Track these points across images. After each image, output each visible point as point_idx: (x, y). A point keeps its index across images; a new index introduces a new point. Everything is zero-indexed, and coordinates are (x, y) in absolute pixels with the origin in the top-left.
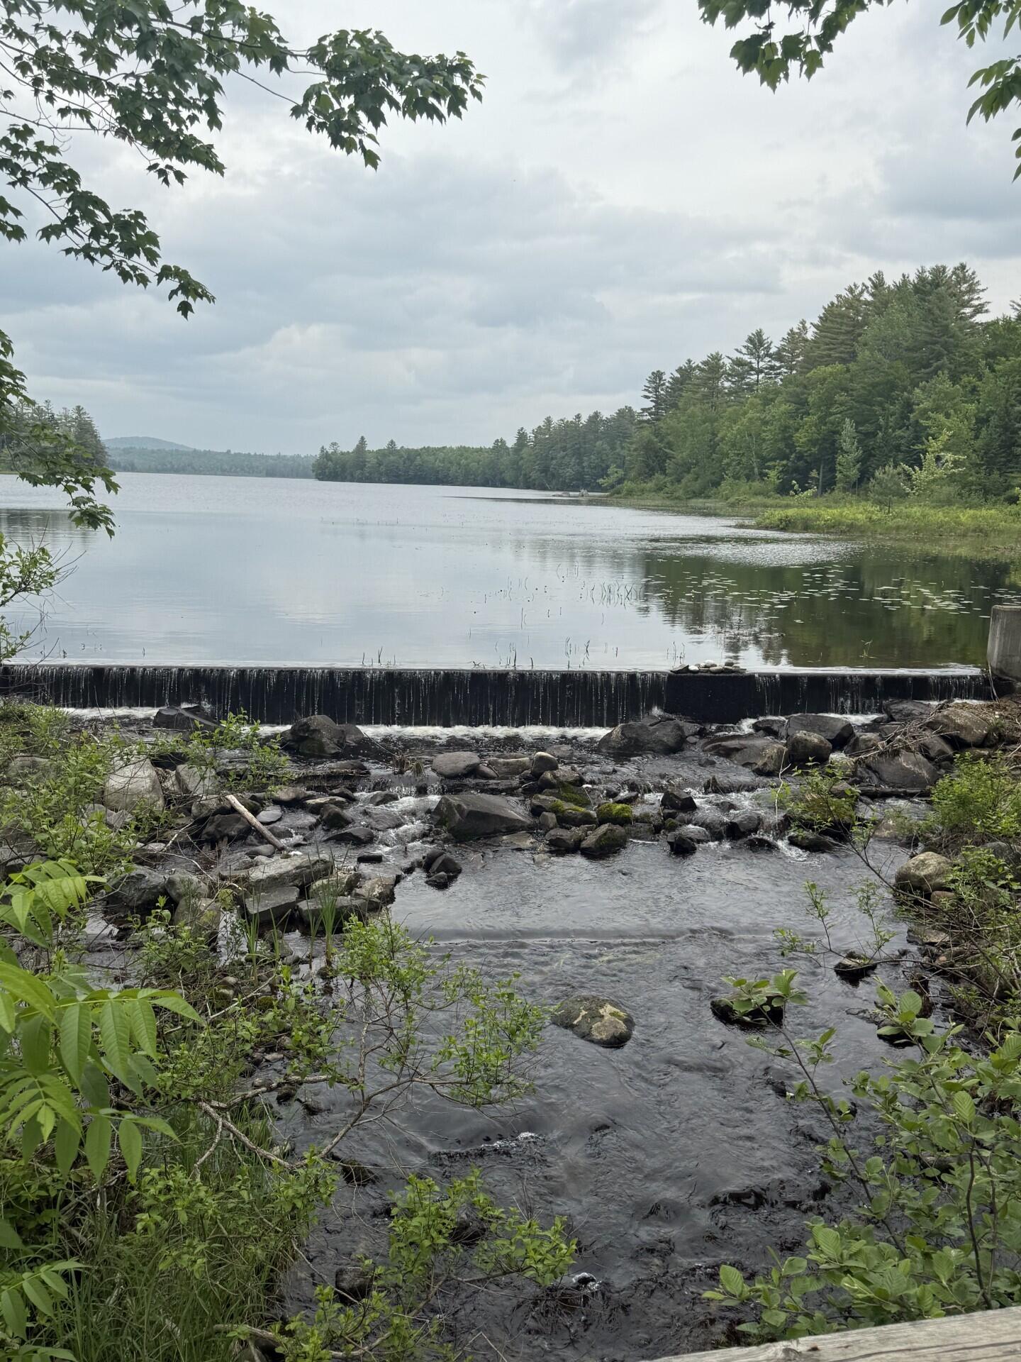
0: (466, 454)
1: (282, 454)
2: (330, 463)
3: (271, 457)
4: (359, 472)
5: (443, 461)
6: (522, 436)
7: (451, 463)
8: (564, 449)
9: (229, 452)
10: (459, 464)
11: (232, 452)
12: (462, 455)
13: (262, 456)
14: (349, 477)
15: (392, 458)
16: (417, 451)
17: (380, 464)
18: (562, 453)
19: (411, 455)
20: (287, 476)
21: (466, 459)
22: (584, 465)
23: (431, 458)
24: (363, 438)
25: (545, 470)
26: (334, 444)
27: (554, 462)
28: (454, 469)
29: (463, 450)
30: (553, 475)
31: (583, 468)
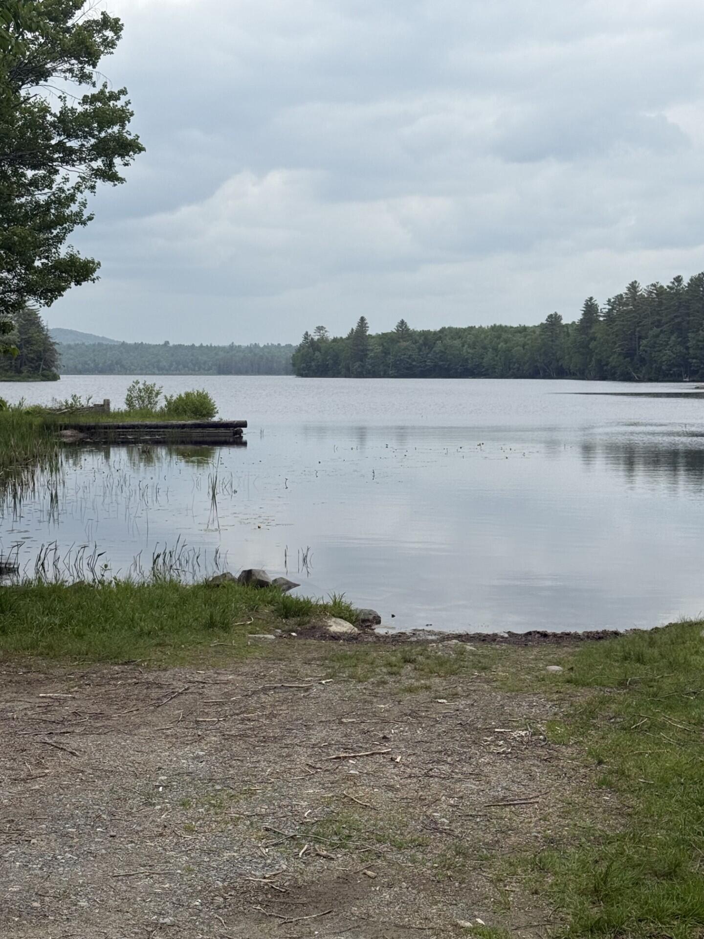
0: (504, 336)
1: (237, 344)
2: (317, 353)
3: (223, 349)
4: (358, 364)
5: (473, 346)
6: (590, 308)
7: (484, 348)
8: (659, 324)
9: (167, 343)
10: (495, 350)
11: (171, 344)
12: (499, 337)
13: (210, 348)
14: (344, 371)
15: (404, 344)
16: (435, 333)
17: (386, 352)
18: (656, 330)
19: (428, 339)
20: (246, 373)
21: (506, 342)
22: (689, 344)
23: (457, 343)
24: (362, 319)
25: (630, 354)
26: (320, 329)
27: (644, 342)
28: (490, 355)
29: (498, 331)
30: (642, 360)
31: (687, 348)
